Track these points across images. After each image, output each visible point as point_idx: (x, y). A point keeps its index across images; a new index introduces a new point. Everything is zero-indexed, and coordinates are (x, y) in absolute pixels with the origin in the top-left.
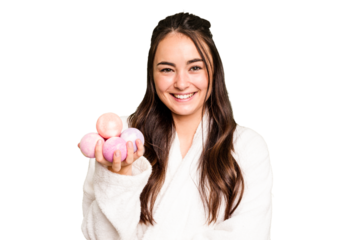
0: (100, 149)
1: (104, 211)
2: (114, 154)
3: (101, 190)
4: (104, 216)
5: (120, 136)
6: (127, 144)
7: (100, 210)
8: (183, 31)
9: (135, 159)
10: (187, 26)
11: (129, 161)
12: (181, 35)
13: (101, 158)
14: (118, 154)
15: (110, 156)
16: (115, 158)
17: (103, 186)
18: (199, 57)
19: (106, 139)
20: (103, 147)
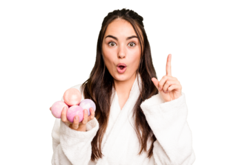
0: (65, 113)
1: (66, 154)
2: (74, 118)
3: (64, 140)
4: (66, 157)
5: (79, 105)
6: (84, 111)
7: (63, 153)
8: (125, 18)
9: (88, 121)
10: (128, 16)
11: (84, 122)
12: (124, 20)
13: (65, 119)
14: (77, 118)
15: (71, 119)
16: (75, 120)
17: (65, 137)
18: (135, 34)
19: (69, 106)
20: (67, 112)
